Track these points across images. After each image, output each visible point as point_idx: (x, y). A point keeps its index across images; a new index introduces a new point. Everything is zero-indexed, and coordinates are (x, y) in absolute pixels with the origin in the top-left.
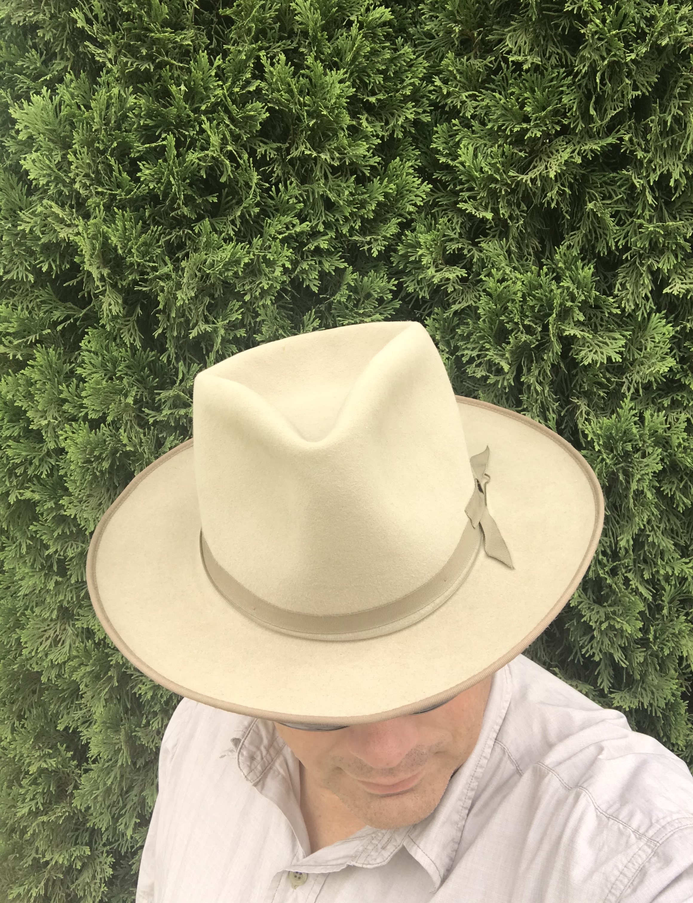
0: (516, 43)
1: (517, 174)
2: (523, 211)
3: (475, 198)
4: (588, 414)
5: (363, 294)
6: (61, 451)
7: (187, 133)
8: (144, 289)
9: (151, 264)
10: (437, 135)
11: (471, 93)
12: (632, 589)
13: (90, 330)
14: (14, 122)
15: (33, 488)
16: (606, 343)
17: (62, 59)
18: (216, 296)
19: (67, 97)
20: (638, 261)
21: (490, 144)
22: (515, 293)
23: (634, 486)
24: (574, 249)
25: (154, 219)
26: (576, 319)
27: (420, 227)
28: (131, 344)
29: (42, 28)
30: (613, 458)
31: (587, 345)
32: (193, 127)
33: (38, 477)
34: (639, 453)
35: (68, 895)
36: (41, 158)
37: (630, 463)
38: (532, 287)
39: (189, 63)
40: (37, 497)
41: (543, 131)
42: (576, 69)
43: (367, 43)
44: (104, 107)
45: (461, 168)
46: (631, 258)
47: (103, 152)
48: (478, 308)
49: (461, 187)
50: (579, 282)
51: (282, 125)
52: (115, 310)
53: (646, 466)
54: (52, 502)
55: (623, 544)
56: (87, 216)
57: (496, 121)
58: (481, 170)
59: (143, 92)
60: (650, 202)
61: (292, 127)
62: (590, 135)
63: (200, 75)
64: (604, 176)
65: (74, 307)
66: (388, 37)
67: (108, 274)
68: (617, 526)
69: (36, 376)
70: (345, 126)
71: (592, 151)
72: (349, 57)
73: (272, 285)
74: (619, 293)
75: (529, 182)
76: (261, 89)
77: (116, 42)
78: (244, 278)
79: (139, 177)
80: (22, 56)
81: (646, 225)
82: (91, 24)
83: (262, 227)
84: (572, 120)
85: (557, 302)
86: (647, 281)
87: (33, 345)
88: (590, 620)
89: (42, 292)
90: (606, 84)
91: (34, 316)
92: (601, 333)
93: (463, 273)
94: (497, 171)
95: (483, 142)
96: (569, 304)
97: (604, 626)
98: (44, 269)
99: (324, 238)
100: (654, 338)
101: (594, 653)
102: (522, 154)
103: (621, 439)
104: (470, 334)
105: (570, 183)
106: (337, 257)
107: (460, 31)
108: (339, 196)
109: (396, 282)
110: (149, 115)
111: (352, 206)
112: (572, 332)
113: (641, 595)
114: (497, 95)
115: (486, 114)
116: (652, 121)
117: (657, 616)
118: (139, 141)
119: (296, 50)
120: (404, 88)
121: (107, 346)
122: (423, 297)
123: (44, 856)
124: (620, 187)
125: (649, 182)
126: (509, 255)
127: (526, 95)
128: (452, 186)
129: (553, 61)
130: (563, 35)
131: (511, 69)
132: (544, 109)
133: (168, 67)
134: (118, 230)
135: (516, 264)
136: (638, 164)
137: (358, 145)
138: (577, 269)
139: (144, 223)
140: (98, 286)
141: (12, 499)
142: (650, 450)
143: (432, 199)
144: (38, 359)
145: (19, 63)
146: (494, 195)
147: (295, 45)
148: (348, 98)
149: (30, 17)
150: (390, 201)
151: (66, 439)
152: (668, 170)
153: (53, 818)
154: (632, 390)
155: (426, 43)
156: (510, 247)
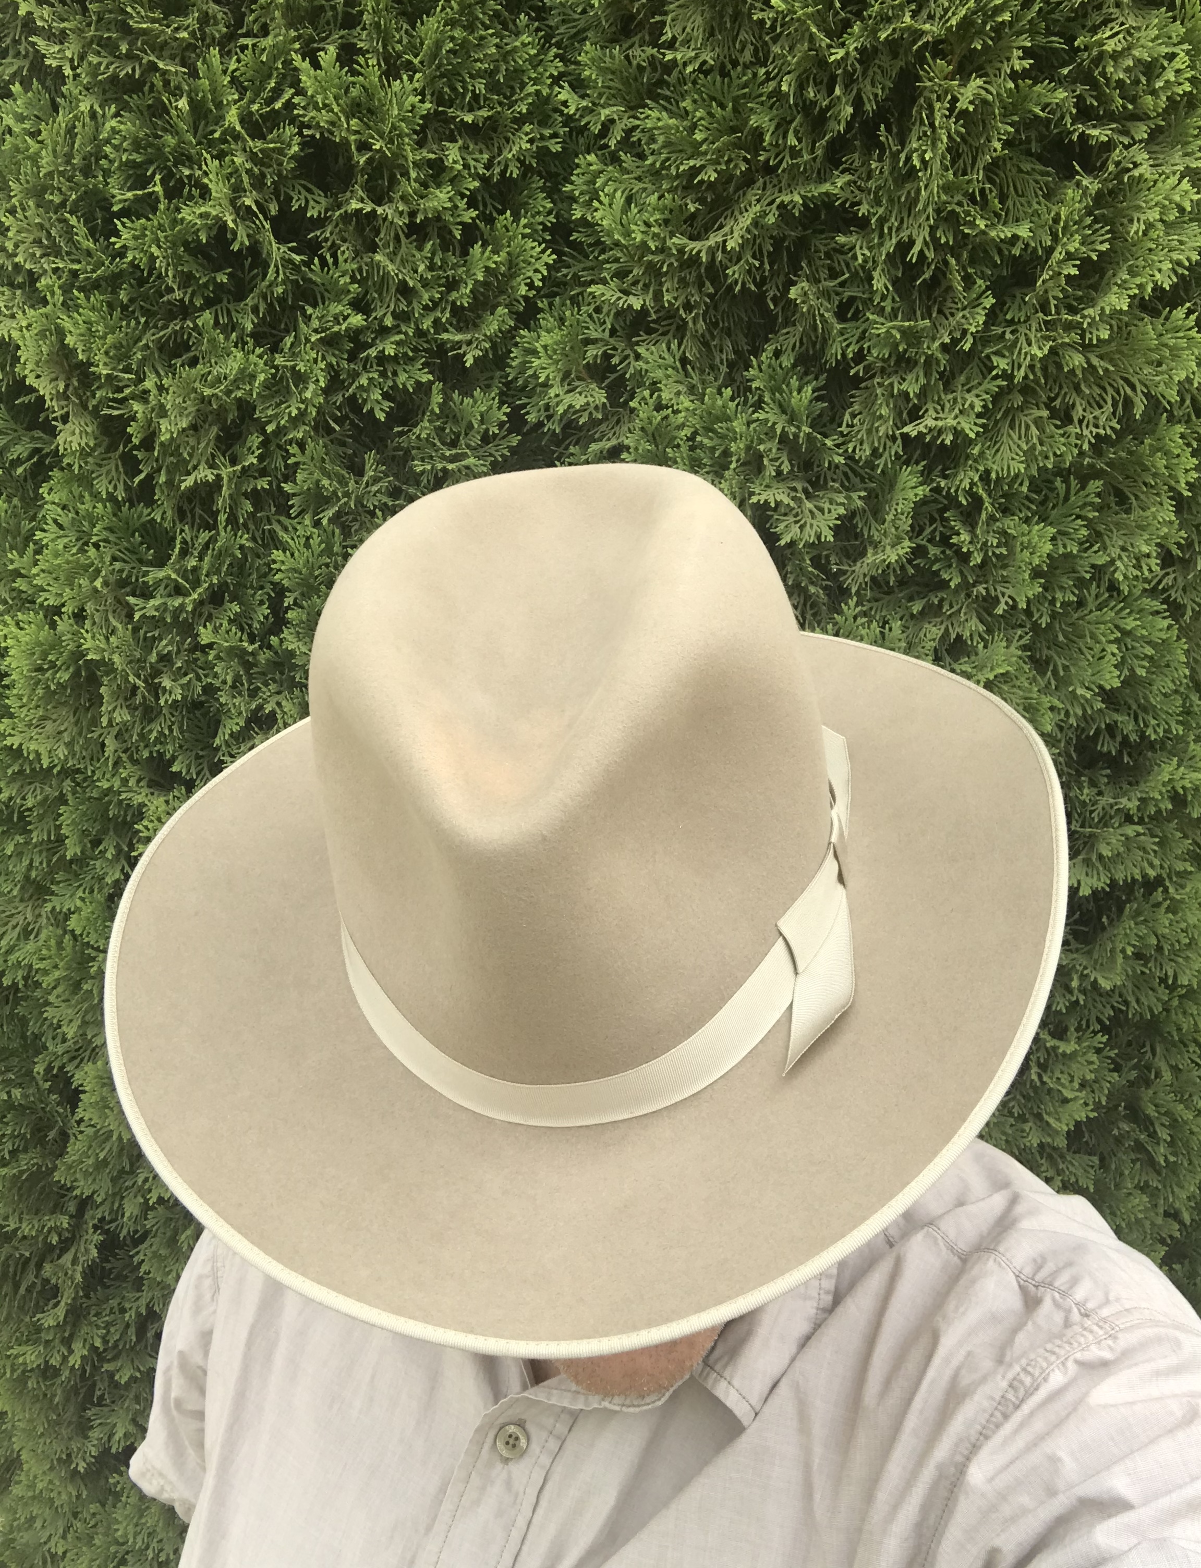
0: (685, 29)
1: (686, 241)
2: (708, 295)
5: (465, 424)
7: (191, 172)
9: (127, 377)
10: (579, 170)
13: (53, 474)
17: (17, 55)
20: (877, 378)
21: (650, 188)
22: (679, 429)
24: (786, 357)
26: (773, 473)
28: (108, 493)
41: (721, 172)
44: (60, 138)
46: (866, 373)
47: (59, 207)
50: (792, 412)
57: (660, 152)
59: (130, 110)
60: (881, 287)
62: (796, 176)
63: (206, 84)
65: (44, 434)
66: (496, 17)
67: (75, 389)
73: (304, 409)
74: (848, 431)
76: (294, 106)
79: (115, 244)
81: (879, 324)
84: (772, 154)
86: (885, 412)
93: (603, 396)
94: (655, 235)
95: (642, 185)
99: (392, 337)
100: (898, 505)
106: (417, 365)
108: (416, 270)
110: (136, 145)
111: (434, 289)
115: (648, 140)
118: (123, 186)
121: (81, 495)
122: (551, 430)
126: (684, 366)
127: (699, 114)
128: (595, 253)
138: (790, 390)
139: (125, 310)
146: (653, 273)
148: (423, 118)
150: (496, 279)
152: (910, 237)
156: (684, 352)
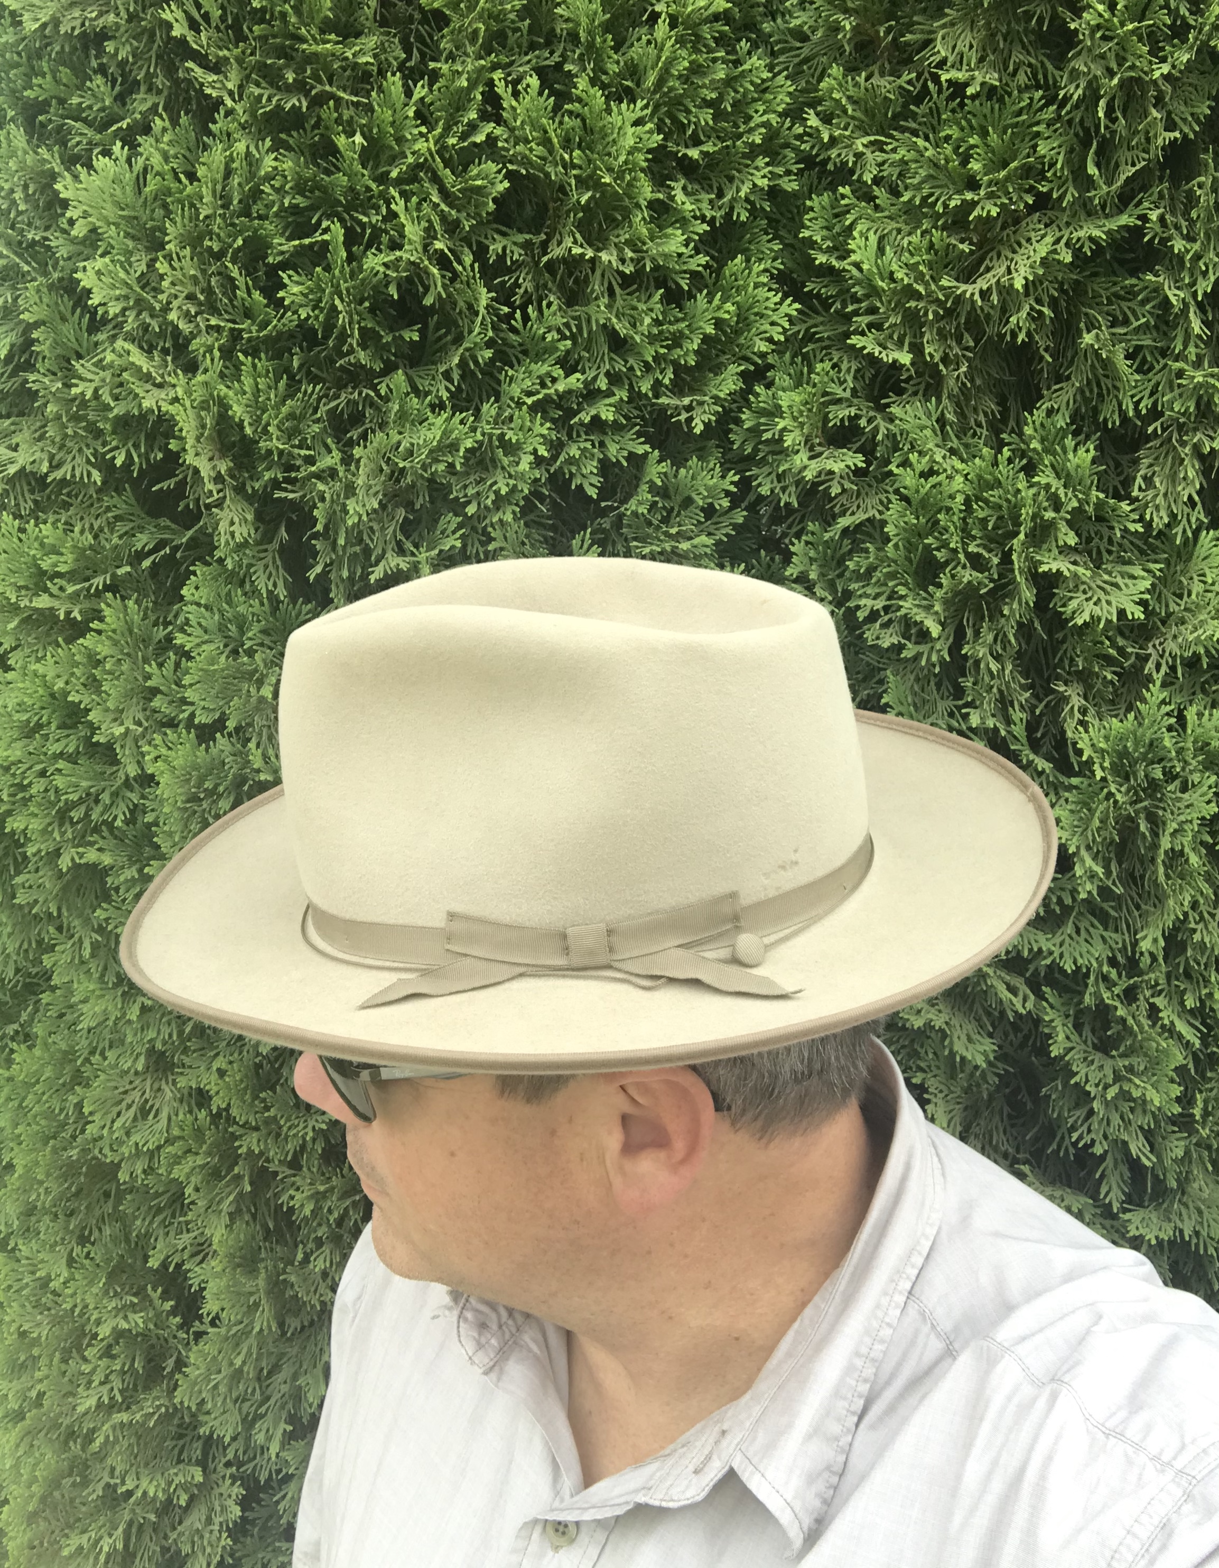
0: (954, 47)
1: (955, 283)
2: (967, 349)
3: (878, 326)
4: (1084, 711)
5: (679, 499)
6: (148, 780)
7: (365, 219)
8: (291, 496)
9: (303, 452)
10: (811, 215)
11: (872, 138)
12: (1163, 1027)
13: (199, 569)
14: (65, 204)
15: (101, 843)
16: (1116, 585)
17: (150, 90)
18: (418, 506)
19: (156, 160)
20: (1175, 436)
21: (906, 228)
22: (952, 497)
23: (1165, 843)
24: (1060, 415)
25: (309, 373)
26: (1061, 543)
27: (782, 379)
28: (270, 593)
29: (114, 37)
30: (1128, 791)
31: (1082, 587)
32: (377, 208)
33: (110, 825)
34: (1177, 783)
35: (164, 1550)
36: (111, 267)
37: (1161, 800)
38: (984, 484)
39: (368, 96)
40: (107, 860)
41: (1003, 206)
42: (1062, 93)
43: (684, 53)
44: (219, 177)
45: (855, 272)
46: (1164, 430)
47: (219, 255)
48: (884, 523)
49: (855, 306)
50: (1068, 475)
51: (534, 200)
52: (242, 532)
53: (1188, 807)
54: (134, 869)
55: (1145, 945)
56: (191, 368)
57: (918, 188)
58: (891, 277)
59: (289, 148)
60: (1197, 330)
61: (551, 205)
62: (1087, 210)
63: (388, 115)
64: (1115, 284)
65: (173, 526)
66: (721, 40)
67: (229, 470)
68: (1136, 913)
69: (103, 648)
70: (644, 203)
71: (1091, 239)
72: (651, 79)
73: (515, 486)
74: (1141, 495)
75: (977, 297)
76: (496, 139)
77: (240, 61)
78: (467, 474)
79: (283, 299)
80: (81, 87)
81: (1190, 372)
82: (198, 32)
83: (499, 383)
84: (1054, 185)
85: (1026, 513)
86: (1191, 474)
87: (98, 594)
88: (1087, 1081)
89: (116, 500)
90: (1117, 118)
91: (103, 542)
92: (1109, 567)
93: (859, 460)
94: (920, 277)
95: (896, 225)
96: (1049, 515)
97: (1111, 1093)
98: (119, 462)
99: (608, 401)
100: (1204, 575)
101: (1093, 1141)
102: (965, 247)
103: (1144, 757)
104: (871, 570)
105: (1052, 297)
106: (630, 435)
107: (853, 29)
108: (634, 326)
109: (736, 478)
110: (300, 188)
111: (658, 344)
112: (1054, 567)
113: (1180, 1037)
114: (920, 142)
115: (901, 175)
116: (1200, 186)
117: (1209, 1074)
118: (282, 235)
119: (559, 66)
120: (751, 131)
121: (229, 594)
122: (787, 504)
123: (123, 1483)
124: (1143, 303)
125: (1195, 294)
126: (942, 429)
127: (971, 141)
128: (838, 305)
129: (1022, 78)
130: (1038, 32)
131: (946, 94)
132: (1005, 165)
133: (331, 103)
134: (245, 393)
135: (955, 443)
136: (1175, 263)
137: (667, 236)
138: (1065, 451)
139: (291, 377)
140: (211, 492)
141: (64, 863)
142: (1196, 778)
143: (803, 327)
144: (108, 619)
145: (75, 100)
146: (913, 320)
147: (556, 58)
148: (649, 151)
149: (91, 20)
150: (724, 333)
151: (157, 758)
153: (138, 1416)
154: (1164, 669)
155: (792, 49)
156: (942, 413)
